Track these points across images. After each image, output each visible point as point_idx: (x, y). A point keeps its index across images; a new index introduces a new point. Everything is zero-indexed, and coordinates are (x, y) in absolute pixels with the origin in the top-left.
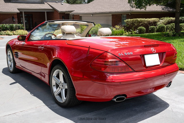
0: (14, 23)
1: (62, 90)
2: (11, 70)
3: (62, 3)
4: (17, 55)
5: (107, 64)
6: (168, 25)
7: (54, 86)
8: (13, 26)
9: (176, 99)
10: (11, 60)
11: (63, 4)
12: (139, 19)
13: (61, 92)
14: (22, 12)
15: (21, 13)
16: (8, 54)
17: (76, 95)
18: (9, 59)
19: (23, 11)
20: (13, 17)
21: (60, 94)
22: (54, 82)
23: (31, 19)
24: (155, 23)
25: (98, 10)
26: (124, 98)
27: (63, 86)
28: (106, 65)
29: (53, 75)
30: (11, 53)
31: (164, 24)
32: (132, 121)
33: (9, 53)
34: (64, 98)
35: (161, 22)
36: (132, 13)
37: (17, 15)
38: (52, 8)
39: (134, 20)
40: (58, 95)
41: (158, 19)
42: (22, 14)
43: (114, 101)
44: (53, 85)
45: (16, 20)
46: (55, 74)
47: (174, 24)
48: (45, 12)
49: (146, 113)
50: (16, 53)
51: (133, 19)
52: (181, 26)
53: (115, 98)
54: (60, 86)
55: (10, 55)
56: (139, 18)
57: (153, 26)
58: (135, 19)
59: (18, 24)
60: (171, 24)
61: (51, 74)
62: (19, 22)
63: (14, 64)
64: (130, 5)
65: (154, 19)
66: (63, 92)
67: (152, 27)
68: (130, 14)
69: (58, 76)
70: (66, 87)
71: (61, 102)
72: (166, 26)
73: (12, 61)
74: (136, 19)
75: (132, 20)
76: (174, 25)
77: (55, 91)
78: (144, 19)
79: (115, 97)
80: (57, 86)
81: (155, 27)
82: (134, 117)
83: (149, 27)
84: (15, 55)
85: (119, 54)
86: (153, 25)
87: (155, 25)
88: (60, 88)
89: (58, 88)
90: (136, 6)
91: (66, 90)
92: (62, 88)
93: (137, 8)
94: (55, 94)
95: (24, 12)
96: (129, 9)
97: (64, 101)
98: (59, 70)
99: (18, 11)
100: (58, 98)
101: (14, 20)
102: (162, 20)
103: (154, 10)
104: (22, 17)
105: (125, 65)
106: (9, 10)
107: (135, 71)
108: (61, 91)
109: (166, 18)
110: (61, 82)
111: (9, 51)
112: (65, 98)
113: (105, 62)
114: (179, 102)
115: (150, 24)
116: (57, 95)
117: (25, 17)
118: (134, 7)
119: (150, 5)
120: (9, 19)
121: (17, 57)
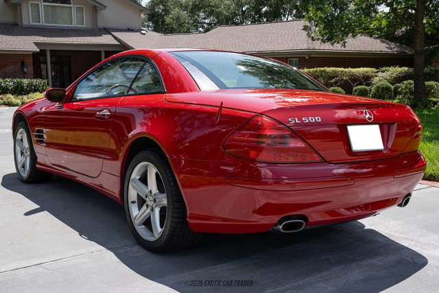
0: (25, 76)
1: (152, 210)
2: (25, 175)
3: (143, 32)
4: (42, 137)
5: (263, 143)
6: (399, 85)
7: (133, 202)
8: (21, 82)
9: (421, 238)
10: (24, 151)
11: (144, 34)
12: (329, 69)
13: (150, 217)
14: (45, 51)
15: (43, 53)
16: (19, 137)
17: (188, 219)
18: (18, 149)
19: (48, 49)
20: (23, 63)
21: (148, 223)
22: (133, 194)
23: (66, 69)
24: (367, 79)
25: (230, 47)
26: (302, 224)
27: (155, 201)
28: (259, 143)
29: (133, 177)
30: (25, 135)
31: (388, 82)
32: (320, 281)
33: (22, 133)
34: (158, 229)
35: (382, 77)
36: (312, 56)
37: (31, 58)
38: (119, 42)
39: (316, 71)
40: (144, 224)
41: (374, 70)
42: (45, 56)
43: (278, 231)
44: (130, 201)
45: (29, 69)
46: (135, 175)
47: (412, 82)
48: (100, 52)
49: (353, 266)
50: (38, 131)
51: (315, 69)
52: (428, 86)
53: (281, 224)
54: (149, 202)
55: (22, 140)
56: (329, 66)
57: (363, 87)
58: (319, 69)
59: (35, 78)
60: (405, 82)
61: (128, 174)
62: (38, 74)
63: (31, 159)
64: (309, 35)
65: (366, 69)
66: (154, 215)
67: (359, 87)
68: (307, 58)
69: (144, 179)
70: (165, 202)
71: (152, 239)
72: (392, 87)
73: (28, 153)
74: (322, 69)
75: (312, 70)
76: (413, 85)
77: (134, 216)
78: (342, 69)
79: (280, 222)
80: (141, 202)
81: (368, 88)
82: (325, 273)
83: (354, 88)
84: (36, 136)
85: (290, 120)
86: (362, 84)
87: (368, 85)
88: (147, 206)
89: (145, 207)
90: (321, 38)
91: (163, 211)
92: (154, 206)
93: (324, 42)
94: (136, 222)
95: (51, 51)
96: (306, 45)
97: (157, 236)
98: (146, 163)
99: (36, 48)
100: (142, 231)
101: (25, 70)
102: (384, 72)
103: (363, 49)
104: (45, 63)
105: (304, 146)
106: (13, 47)
107: (326, 162)
108: (149, 213)
109: (392, 69)
110: (151, 191)
111: (21, 130)
112: (160, 230)
113: (259, 136)
114: (428, 244)
115: (356, 80)
116: (140, 225)
117: (51, 63)
118: (318, 39)
119: (354, 36)
120: (12, 67)
121: (42, 142)
